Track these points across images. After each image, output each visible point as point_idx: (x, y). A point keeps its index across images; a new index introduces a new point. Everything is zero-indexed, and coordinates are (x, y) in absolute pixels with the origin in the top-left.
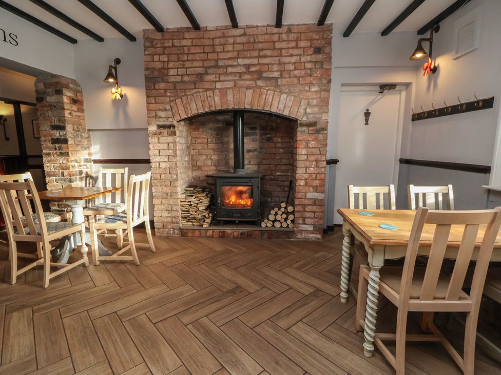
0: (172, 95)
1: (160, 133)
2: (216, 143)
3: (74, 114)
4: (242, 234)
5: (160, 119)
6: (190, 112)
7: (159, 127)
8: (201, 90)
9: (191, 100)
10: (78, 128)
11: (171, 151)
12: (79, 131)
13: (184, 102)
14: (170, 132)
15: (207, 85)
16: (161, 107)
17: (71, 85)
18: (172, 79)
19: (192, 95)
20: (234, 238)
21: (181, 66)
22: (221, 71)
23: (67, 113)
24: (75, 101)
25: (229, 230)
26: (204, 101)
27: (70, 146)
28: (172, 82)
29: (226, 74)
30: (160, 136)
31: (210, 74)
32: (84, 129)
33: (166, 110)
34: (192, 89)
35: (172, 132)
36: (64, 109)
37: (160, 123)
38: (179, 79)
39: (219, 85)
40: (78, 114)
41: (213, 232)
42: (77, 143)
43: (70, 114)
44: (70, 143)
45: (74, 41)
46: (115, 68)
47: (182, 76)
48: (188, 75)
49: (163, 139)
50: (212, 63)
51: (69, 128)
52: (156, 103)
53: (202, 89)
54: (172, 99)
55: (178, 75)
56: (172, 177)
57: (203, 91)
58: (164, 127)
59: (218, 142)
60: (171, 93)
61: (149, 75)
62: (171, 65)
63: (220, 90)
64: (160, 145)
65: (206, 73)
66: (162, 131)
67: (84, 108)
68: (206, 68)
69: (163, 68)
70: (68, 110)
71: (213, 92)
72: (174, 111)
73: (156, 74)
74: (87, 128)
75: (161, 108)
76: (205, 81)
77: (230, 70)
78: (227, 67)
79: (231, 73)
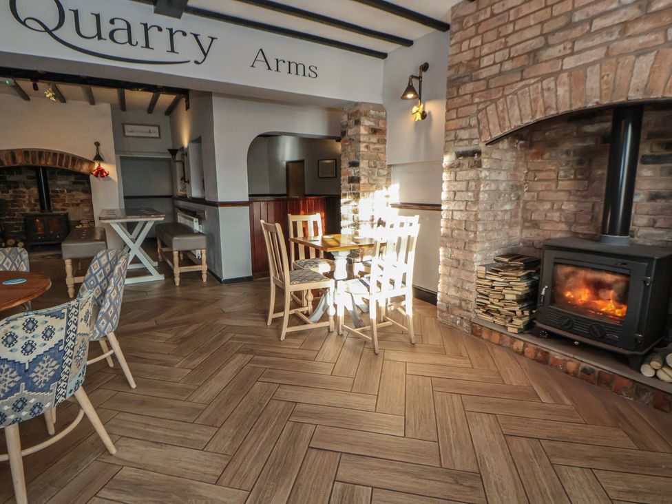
0: (483, 100)
1: (459, 165)
2: (575, 179)
3: (372, 146)
4: (584, 370)
5: (461, 143)
6: (507, 124)
7: (459, 155)
8: (532, 81)
9: (512, 102)
10: (375, 163)
11: (470, 194)
12: (375, 167)
13: (501, 108)
14: (472, 162)
15: (544, 69)
16: (463, 122)
17: (372, 112)
18: (484, 74)
19: (515, 93)
20: (567, 372)
21: (502, 47)
22: (576, 33)
23: (362, 147)
24: (374, 131)
25: (557, 353)
26: (535, 100)
27: (361, 186)
28: (484, 79)
29: (589, 35)
30: (458, 169)
31: (554, 45)
32: (382, 165)
33: (470, 127)
34: (517, 82)
35: (475, 162)
36: (360, 142)
37: (460, 149)
38: (495, 69)
39: (569, 63)
40: (377, 146)
41: (525, 346)
42: (371, 181)
43: (367, 147)
44: (362, 182)
45: (383, 56)
46: (420, 78)
47: (501, 63)
48: (512, 58)
49: (462, 174)
50: (561, 22)
51: (363, 164)
52: (458, 118)
53: (535, 77)
54: (481, 106)
55: (495, 63)
56: (467, 235)
57: (537, 82)
58: (464, 155)
59: (580, 177)
60: (480, 97)
61: (454, 76)
62: (485, 50)
63: (570, 72)
64: (456, 183)
65: (547, 46)
66: (461, 162)
67: (387, 138)
68: (545, 36)
69: (474, 59)
70: (364, 142)
71: (556, 80)
72: (481, 127)
73: (462, 71)
74: (387, 163)
75: (464, 125)
76: (542, 62)
77: (598, 24)
78: (590, 20)
79: (600, 31)
